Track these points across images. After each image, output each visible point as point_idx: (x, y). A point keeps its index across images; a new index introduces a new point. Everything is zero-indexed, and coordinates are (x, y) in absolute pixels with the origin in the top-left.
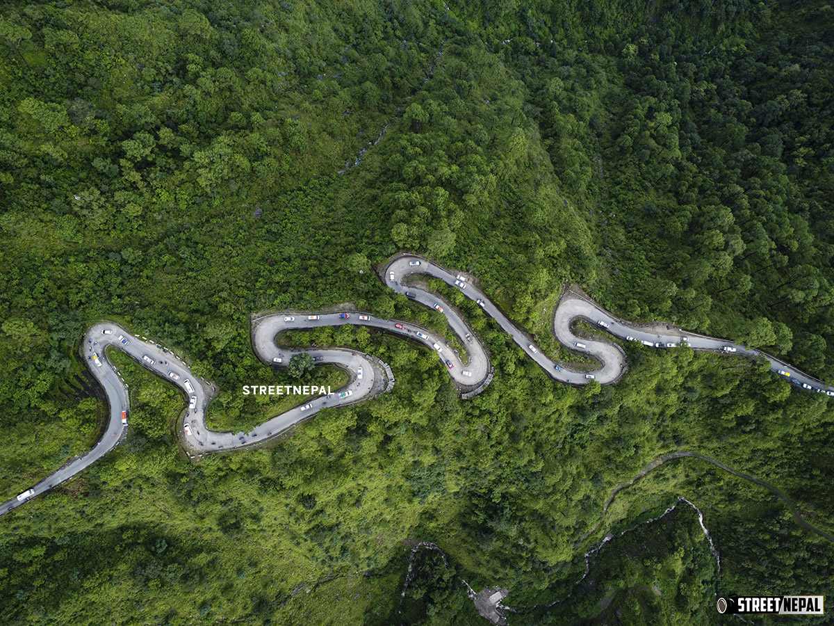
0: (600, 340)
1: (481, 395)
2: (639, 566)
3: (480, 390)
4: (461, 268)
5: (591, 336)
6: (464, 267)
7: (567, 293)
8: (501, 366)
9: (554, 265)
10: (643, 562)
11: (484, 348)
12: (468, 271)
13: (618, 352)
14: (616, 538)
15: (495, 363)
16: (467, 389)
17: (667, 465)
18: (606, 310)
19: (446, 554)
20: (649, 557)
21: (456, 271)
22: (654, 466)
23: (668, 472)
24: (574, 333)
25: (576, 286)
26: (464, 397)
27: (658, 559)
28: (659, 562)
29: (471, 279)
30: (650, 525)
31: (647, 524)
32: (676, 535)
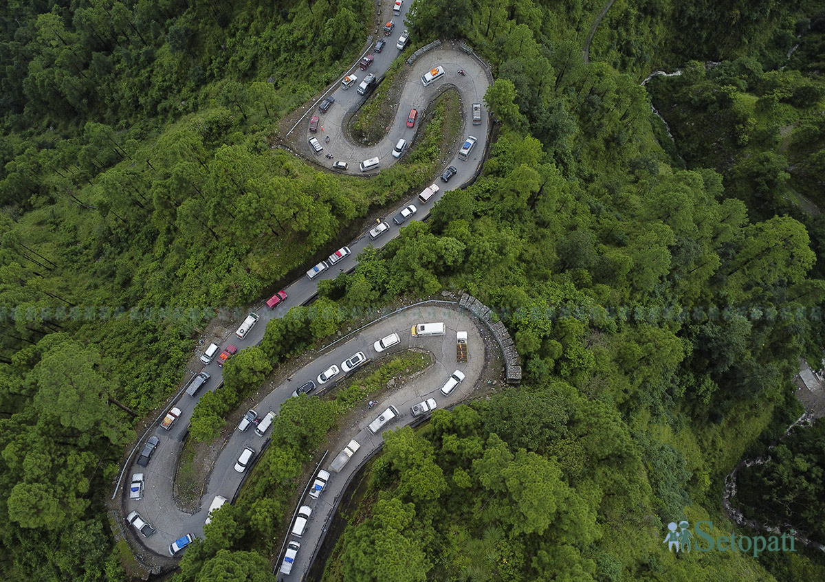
1: (513, 331)
2: (748, 152)
3: (501, 332)
4: (185, 350)
5: (389, 103)
6: (184, 344)
8: (445, 271)
10: (742, 146)
12: (195, 336)
15: (433, 283)
16: (495, 364)
19: (744, 457)
20: (734, 138)
21: (190, 364)
24: (377, 137)
25: (280, 125)
26: (515, 373)
27: (738, 123)
28: (743, 121)
29: (216, 329)
30: (677, 137)
31: (675, 140)
32: (696, 99)
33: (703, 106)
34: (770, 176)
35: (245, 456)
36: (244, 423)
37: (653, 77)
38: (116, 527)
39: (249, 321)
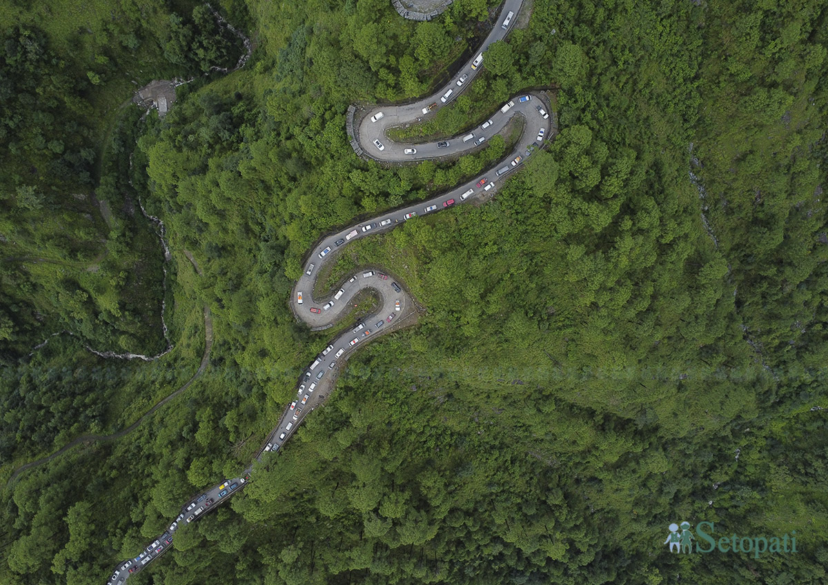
0: (343, 312)
1: (344, 128)
2: (124, 265)
3: (350, 130)
4: (501, 195)
6: (501, 198)
7: (413, 307)
9: (453, 312)
10: (126, 271)
11: (395, 163)
12: (494, 200)
13: (321, 324)
14: (163, 262)
15: (370, 163)
16: (359, 118)
17: (201, 343)
18: (374, 341)
20: (127, 279)
21: (501, 186)
22: (207, 330)
23: (195, 341)
25: (416, 320)
26: (351, 109)
27: (121, 287)
28: (118, 286)
29: (483, 199)
30: (160, 302)
31: (162, 300)
32: (136, 320)
33: (136, 312)
34: (122, 239)
35: (485, 125)
36: (481, 140)
37: (153, 357)
38: (555, 120)
39: (465, 196)
